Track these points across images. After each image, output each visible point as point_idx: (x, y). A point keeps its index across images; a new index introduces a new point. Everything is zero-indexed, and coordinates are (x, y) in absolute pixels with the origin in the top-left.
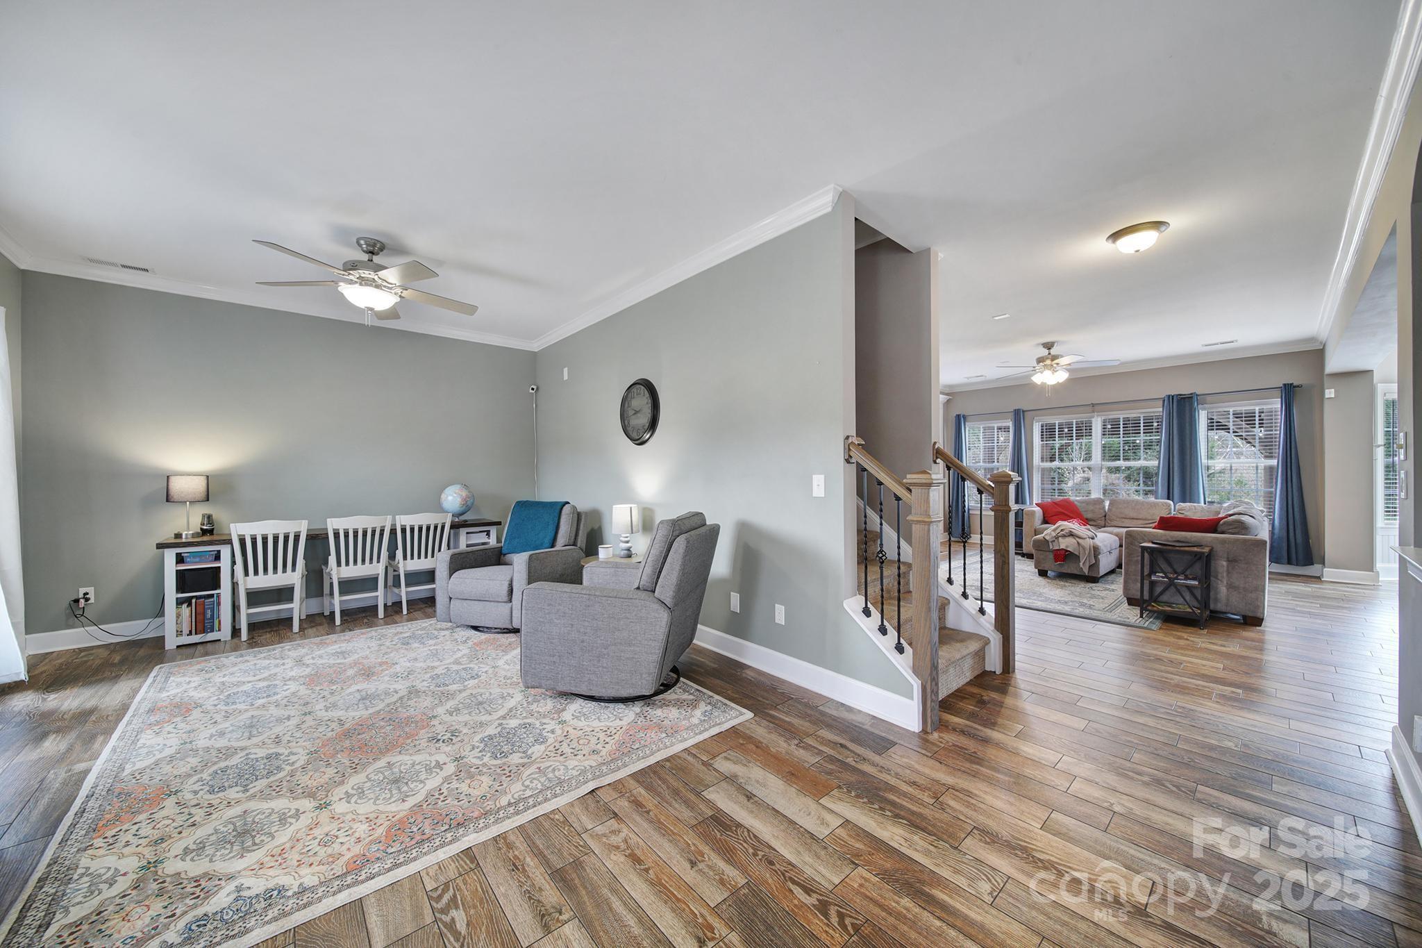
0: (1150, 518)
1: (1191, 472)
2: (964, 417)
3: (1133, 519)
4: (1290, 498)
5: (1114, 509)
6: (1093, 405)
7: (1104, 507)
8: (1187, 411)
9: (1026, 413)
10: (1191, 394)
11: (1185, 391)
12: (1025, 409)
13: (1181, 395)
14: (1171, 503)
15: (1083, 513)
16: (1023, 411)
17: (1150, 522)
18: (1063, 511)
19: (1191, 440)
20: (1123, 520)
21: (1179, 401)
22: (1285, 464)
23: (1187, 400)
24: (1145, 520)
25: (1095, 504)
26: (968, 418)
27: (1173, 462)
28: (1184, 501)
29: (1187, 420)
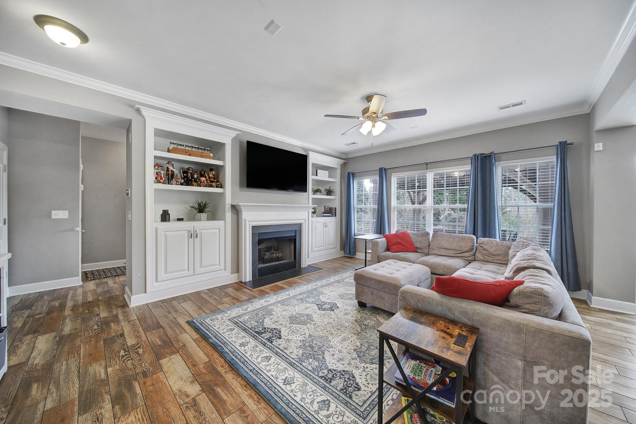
0: (459, 249)
1: (490, 213)
2: (353, 175)
3: (447, 249)
4: (564, 235)
5: (435, 241)
6: (427, 164)
7: (429, 239)
8: (488, 167)
9: (388, 171)
10: (491, 153)
11: (487, 151)
12: (386, 168)
13: (483, 154)
14: (475, 237)
15: (414, 243)
16: (385, 169)
17: (459, 252)
18: (400, 241)
19: (490, 188)
20: (440, 250)
21: (481, 159)
22: (560, 207)
23: (487, 158)
24: (455, 250)
25: (423, 236)
26: (356, 175)
27: (477, 205)
28: (484, 236)
29: (488, 174)
